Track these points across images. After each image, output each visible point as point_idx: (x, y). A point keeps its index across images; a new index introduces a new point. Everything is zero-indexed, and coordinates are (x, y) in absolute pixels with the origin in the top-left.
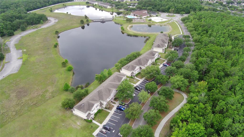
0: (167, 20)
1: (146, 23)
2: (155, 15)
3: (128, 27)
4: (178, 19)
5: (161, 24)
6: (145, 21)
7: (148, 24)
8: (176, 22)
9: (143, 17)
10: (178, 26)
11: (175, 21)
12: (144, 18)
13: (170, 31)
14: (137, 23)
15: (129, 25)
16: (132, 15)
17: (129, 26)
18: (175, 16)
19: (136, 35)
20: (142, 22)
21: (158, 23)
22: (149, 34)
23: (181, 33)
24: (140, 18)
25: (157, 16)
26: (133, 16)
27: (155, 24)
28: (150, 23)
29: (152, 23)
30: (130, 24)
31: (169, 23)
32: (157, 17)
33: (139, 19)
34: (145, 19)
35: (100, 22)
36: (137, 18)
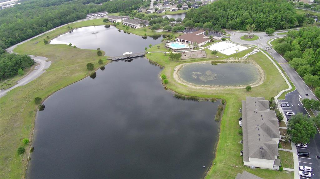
0: (245, 48)
1: (207, 60)
2: (220, 38)
3: (175, 72)
4: (265, 44)
5: (237, 60)
6: (205, 54)
7: (212, 61)
8: (265, 51)
9: (199, 45)
10: (274, 63)
11: (261, 51)
12: (201, 46)
13: (262, 79)
14: (191, 61)
15: (175, 66)
16: (179, 40)
17: (176, 69)
18: (257, 38)
19: (193, 95)
20: (200, 56)
21: (231, 56)
22: (221, 94)
23: (288, 87)
24: (194, 48)
25: (223, 40)
26: (180, 43)
27: (226, 60)
28: (215, 58)
29: (219, 58)
30: (178, 63)
31: (251, 56)
32: (224, 43)
33: (192, 50)
34: (203, 48)
35: (124, 61)
36: (188, 47)
